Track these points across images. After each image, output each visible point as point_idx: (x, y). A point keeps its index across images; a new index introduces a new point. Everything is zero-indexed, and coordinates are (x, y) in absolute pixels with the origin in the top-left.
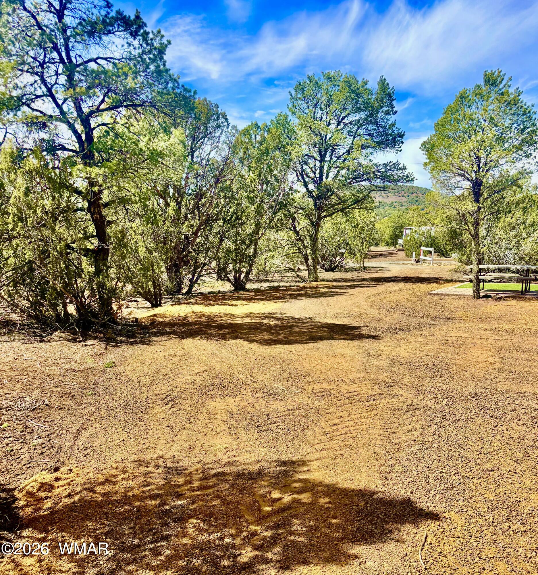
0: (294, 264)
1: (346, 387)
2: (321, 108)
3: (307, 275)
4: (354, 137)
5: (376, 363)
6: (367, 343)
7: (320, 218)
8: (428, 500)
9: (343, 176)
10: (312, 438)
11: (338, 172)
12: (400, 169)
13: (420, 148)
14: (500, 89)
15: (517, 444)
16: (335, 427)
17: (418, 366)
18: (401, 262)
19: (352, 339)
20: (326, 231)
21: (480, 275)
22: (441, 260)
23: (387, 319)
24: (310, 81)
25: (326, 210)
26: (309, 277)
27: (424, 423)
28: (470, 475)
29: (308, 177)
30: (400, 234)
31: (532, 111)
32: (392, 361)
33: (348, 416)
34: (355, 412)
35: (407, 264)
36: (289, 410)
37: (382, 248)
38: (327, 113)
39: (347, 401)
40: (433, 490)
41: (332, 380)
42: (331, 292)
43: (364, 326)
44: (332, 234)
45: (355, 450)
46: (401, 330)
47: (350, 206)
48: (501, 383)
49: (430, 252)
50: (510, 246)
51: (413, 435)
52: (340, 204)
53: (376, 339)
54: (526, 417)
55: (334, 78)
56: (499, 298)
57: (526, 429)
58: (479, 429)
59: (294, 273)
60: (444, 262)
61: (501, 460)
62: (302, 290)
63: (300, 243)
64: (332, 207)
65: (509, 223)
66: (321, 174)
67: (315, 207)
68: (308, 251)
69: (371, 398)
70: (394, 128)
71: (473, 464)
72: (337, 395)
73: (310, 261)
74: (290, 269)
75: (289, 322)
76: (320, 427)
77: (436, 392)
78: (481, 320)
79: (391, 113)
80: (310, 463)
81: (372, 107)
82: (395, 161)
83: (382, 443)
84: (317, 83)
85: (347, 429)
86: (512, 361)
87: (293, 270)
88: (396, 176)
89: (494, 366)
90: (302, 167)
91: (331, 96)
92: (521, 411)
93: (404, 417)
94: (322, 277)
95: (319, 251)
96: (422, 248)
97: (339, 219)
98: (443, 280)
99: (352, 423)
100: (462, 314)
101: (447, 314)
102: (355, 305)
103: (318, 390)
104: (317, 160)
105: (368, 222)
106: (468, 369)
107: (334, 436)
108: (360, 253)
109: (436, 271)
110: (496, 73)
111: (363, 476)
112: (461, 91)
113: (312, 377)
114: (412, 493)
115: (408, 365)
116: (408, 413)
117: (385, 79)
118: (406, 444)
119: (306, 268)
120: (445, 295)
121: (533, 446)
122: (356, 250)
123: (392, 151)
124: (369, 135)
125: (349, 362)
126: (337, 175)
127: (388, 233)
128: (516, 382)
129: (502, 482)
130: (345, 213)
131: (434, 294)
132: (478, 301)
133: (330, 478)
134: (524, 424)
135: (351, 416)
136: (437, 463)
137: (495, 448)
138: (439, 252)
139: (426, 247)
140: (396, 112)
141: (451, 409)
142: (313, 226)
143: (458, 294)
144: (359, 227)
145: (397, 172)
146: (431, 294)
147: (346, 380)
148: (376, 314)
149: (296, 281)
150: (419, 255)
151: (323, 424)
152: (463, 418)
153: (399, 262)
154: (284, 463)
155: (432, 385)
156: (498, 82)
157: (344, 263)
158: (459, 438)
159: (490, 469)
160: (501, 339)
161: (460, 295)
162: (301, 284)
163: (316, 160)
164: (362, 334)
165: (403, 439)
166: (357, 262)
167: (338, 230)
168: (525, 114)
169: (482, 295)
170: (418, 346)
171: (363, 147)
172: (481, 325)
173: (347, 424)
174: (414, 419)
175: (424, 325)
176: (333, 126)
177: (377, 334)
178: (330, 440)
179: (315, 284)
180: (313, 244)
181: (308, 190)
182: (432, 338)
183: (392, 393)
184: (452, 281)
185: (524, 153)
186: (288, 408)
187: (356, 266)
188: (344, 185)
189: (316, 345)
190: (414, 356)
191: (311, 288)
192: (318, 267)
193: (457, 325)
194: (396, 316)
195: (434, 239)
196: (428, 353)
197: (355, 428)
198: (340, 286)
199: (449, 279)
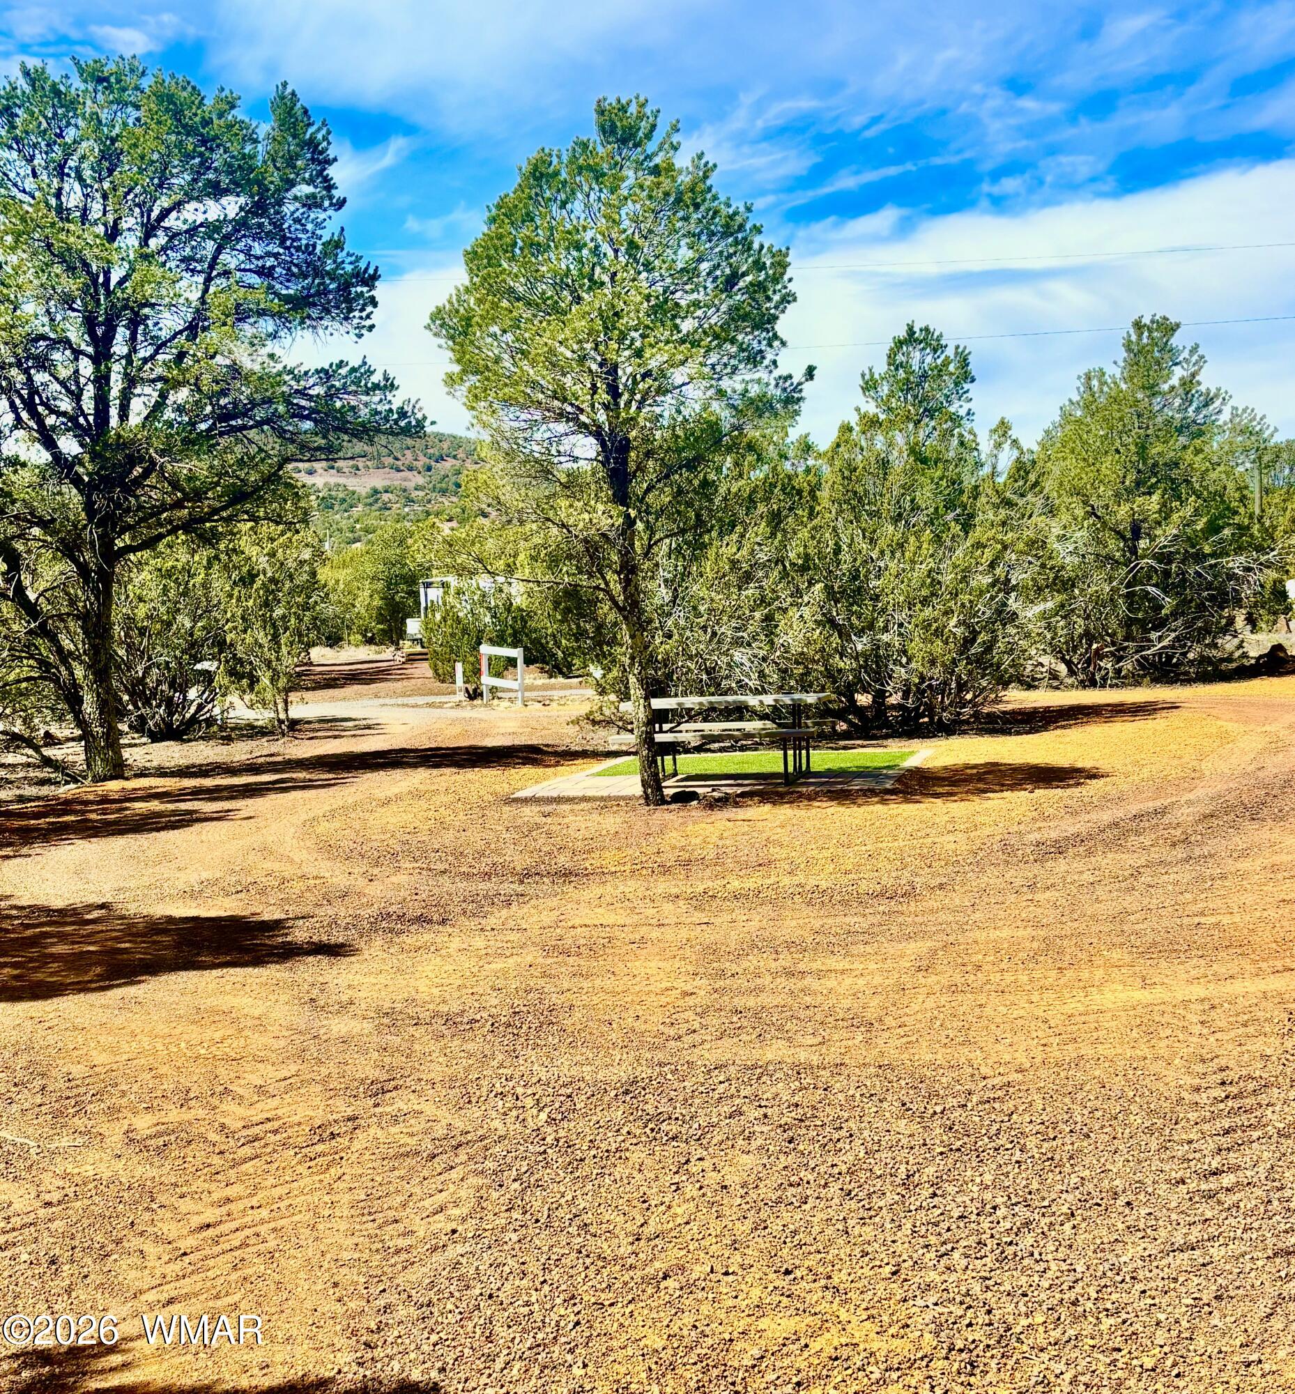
0: (27, 721)
1: (241, 1111)
2: (80, 178)
3: (83, 757)
4: (208, 280)
5: (339, 1026)
6: (310, 970)
7: (111, 556)
8: (488, 1381)
9: (180, 409)
10: (133, 1274)
11: (163, 396)
12: (376, 387)
13: (428, 327)
14: (649, 157)
15: (739, 1201)
16: (210, 1232)
17: (470, 1022)
18: (421, 700)
19: (257, 962)
20: (141, 599)
21: (661, 731)
22: (553, 688)
23: (374, 890)
24: (33, 86)
25: (129, 528)
26: (89, 766)
27: (480, 1182)
28: (607, 1297)
29: (53, 411)
30: (411, 602)
31: (748, 226)
32: (389, 1018)
33: (251, 1195)
34: (271, 1181)
35: (441, 706)
36: (49, 1204)
37: (354, 653)
38: (105, 197)
39: (247, 1151)
40: (505, 1352)
41: (192, 1095)
42: (174, 813)
43: (297, 918)
44: (163, 609)
45: (273, 1287)
46: (422, 920)
47: (216, 511)
48: (707, 1046)
49: (512, 662)
50: (745, 635)
51: (449, 1219)
52: (178, 505)
53: (336, 954)
54: (766, 1129)
55: (119, 81)
56: (719, 800)
57: (765, 1161)
58: (638, 1176)
59: (30, 752)
60: (562, 693)
61: (691, 1247)
62: (66, 813)
63: (43, 645)
64: (152, 515)
65: (734, 564)
66: (102, 401)
67: (90, 519)
68: (79, 672)
69: (323, 1133)
70: (341, 256)
71: (618, 1268)
72: (213, 1137)
73: (89, 706)
74: (15, 737)
75: (28, 927)
76: (157, 1239)
77: (520, 1090)
78: (666, 870)
79: (326, 203)
80: (131, 1345)
81: (260, 183)
82: (355, 362)
83: (356, 1256)
84: (57, 93)
85: (247, 1232)
86: (741, 982)
87: (29, 743)
88: (364, 412)
89: (690, 1001)
90: (30, 379)
91: (113, 140)
92: (753, 1113)
93: (425, 1173)
94: (141, 763)
95: (118, 667)
96: (486, 649)
97: (184, 558)
98: (556, 754)
99: (264, 1213)
100: (609, 859)
101: (563, 860)
102: (266, 851)
103: (148, 1132)
104: (82, 353)
105: (291, 564)
106: (615, 1017)
107: (206, 1258)
108: (270, 673)
109: (534, 724)
110: (633, 109)
111: (298, 1351)
112: (534, 155)
113: (124, 1094)
114: (442, 1370)
115: (438, 1024)
116: (437, 1160)
117: (293, 94)
118: (428, 1246)
119: (78, 732)
120: (559, 800)
121: (779, 1201)
122: (256, 662)
123: (343, 330)
124: (260, 272)
125: (247, 1033)
126: (159, 407)
127: (366, 601)
128: (749, 1038)
129: (688, 1302)
130: (200, 537)
131: (526, 801)
132: (658, 815)
133: (196, 1374)
134: (760, 1148)
135: (261, 1195)
136: (517, 1282)
137: (679, 1220)
138: (544, 662)
139: (500, 645)
140: (341, 204)
141: (562, 1133)
142: (86, 582)
143: (599, 794)
144: (258, 584)
145: (364, 398)
146: (516, 800)
147: (240, 1091)
148: (337, 875)
149: (43, 782)
150: (477, 672)
151: (169, 1229)
152: (593, 1152)
153: (411, 701)
154: (44, 1357)
155: (508, 1072)
156: (641, 134)
157: (217, 711)
158: (581, 1207)
159: (661, 1275)
160: (717, 921)
161: (602, 799)
162: (63, 789)
163: (77, 353)
164: (290, 943)
165: (421, 1234)
166: (264, 703)
167: (185, 594)
168: (732, 234)
169: (668, 792)
170: (467, 963)
171: (241, 314)
172: (663, 886)
173: (245, 1220)
174: (454, 1175)
175: (491, 899)
176: (130, 241)
177: (341, 940)
178: (192, 1273)
179: (114, 786)
180: (92, 646)
181: (58, 458)
182: (514, 936)
183: (388, 1109)
184: (584, 754)
185: (743, 351)
186: (47, 1197)
187: (262, 716)
188: (186, 441)
189: (131, 991)
190: (456, 994)
191: (99, 803)
192: (124, 727)
193: (593, 890)
194: (401, 878)
195: (524, 617)
196: (500, 983)
197: (272, 1225)
198: (208, 791)
199: (574, 748)
